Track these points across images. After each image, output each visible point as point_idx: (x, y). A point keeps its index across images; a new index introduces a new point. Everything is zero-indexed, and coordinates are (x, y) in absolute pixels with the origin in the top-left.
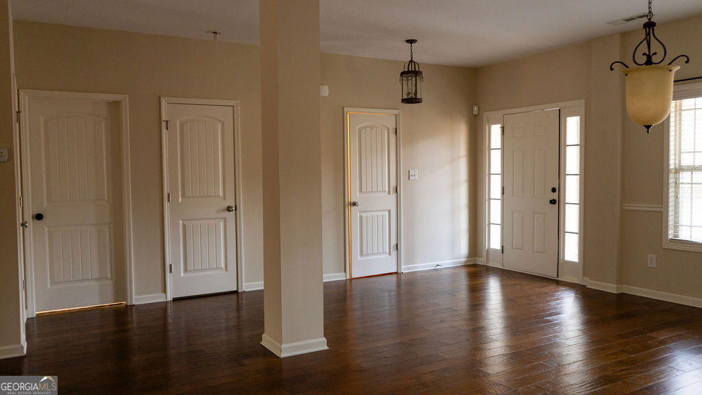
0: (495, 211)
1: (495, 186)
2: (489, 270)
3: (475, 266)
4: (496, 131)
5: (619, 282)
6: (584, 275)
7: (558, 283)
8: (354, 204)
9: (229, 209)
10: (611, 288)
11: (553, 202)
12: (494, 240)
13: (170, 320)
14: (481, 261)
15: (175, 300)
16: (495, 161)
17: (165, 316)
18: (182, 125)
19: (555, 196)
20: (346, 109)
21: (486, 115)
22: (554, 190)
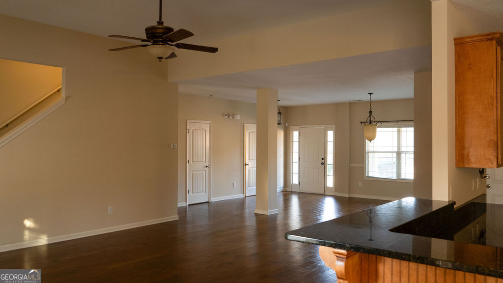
0: (295, 168)
1: (295, 157)
2: (292, 193)
3: (286, 191)
4: (296, 134)
5: (349, 193)
6: (335, 192)
7: (324, 195)
8: (247, 165)
9: (207, 166)
10: (347, 195)
11: (322, 164)
12: (295, 180)
13: (188, 213)
14: (289, 189)
15: (189, 205)
16: (296, 147)
17: (186, 211)
18: (193, 131)
19: (323, 161)
20: (245, 125)
21: (291, 127)
22: (323, 159)
